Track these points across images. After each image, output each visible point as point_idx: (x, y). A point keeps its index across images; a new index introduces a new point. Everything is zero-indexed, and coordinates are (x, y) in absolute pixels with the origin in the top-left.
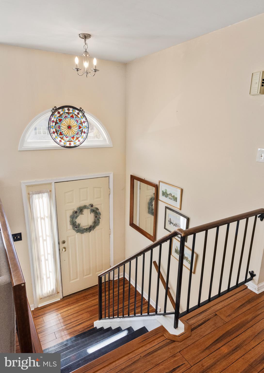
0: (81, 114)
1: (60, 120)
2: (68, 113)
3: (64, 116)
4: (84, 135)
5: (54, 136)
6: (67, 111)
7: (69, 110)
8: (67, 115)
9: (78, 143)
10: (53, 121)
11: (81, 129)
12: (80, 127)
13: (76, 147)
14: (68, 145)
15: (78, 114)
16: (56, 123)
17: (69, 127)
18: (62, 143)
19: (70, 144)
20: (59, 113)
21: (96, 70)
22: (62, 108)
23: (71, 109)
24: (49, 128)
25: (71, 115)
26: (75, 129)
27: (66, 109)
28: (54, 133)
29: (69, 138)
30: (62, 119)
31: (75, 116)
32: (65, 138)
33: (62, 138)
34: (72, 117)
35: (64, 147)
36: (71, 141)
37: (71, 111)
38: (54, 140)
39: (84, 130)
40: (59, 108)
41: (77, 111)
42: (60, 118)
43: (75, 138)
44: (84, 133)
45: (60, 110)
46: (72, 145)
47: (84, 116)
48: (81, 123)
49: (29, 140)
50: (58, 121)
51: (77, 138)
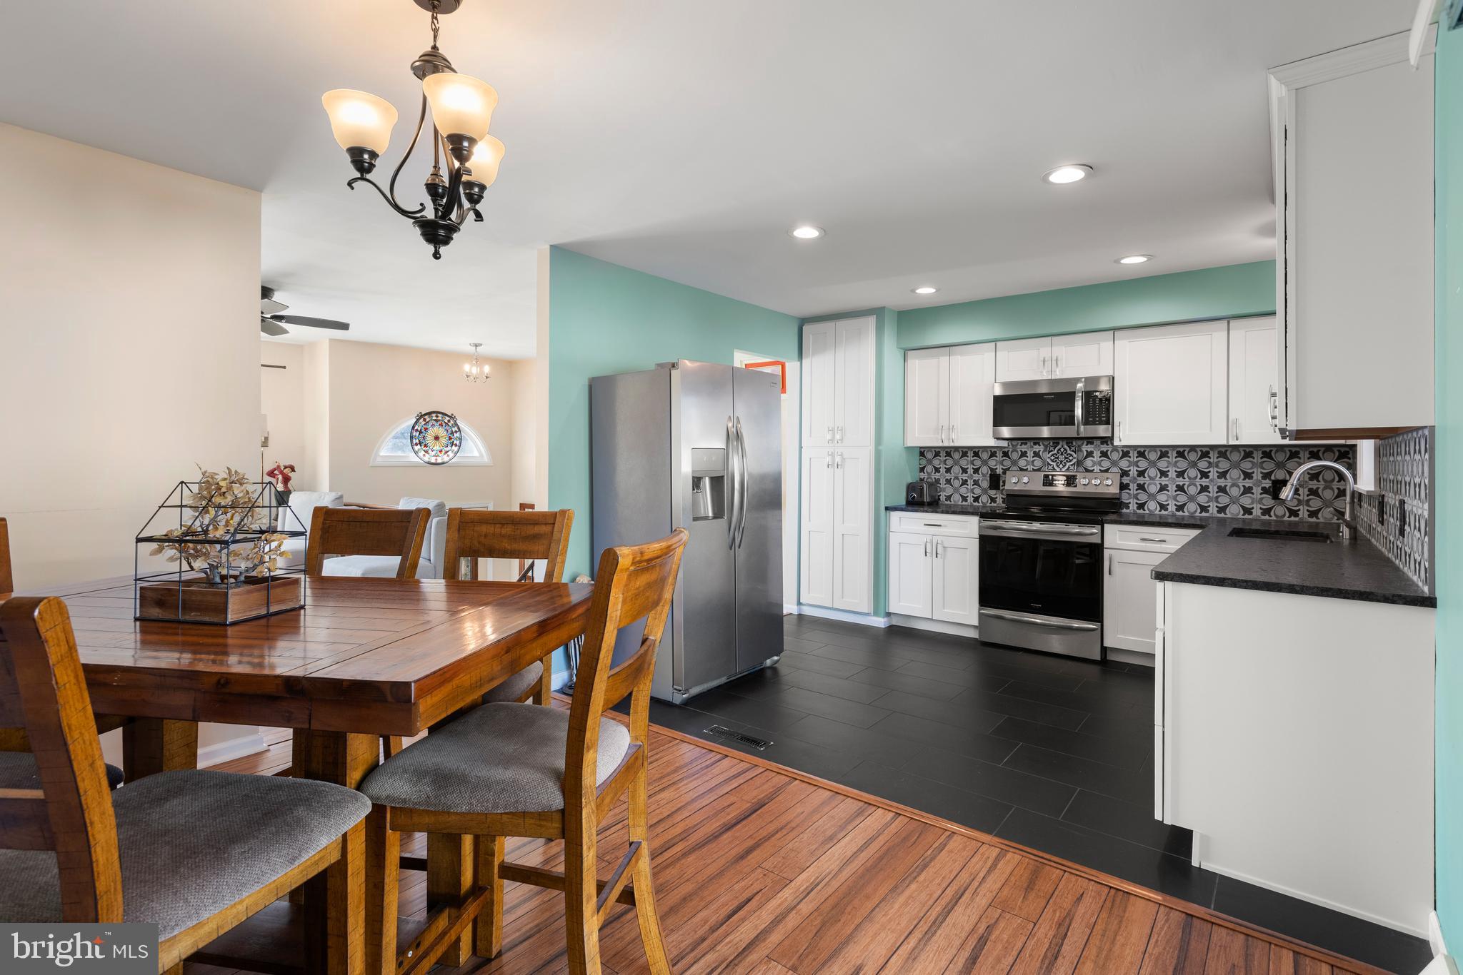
0: (452, 422)
1: (426, 429)
2: (436, 421)
3: (431, 423)
4: (455, 449)
5: (417, 448)
6: (434, 418)
7: (437, 417)
8: (434, 423)
9: (446, 459)
10: (417, 430)
11: (451, 441)
12: (450, 439)
13: (443, 463)
14: (433, 461)
15: (449, 421)
16: (421, 432)
17: (437, 438)
18: (426, 459)
19: (436, 460)
20: (425, 420)
21: (487, 378)
22: (429, 414)
23: (440, 415)
24: (412, 437)
25: (439, 423)
26: (444, 440)
27: (434, 415)
28: (416, 444)
29: (435, 452)
30: (428, 427)
31: (444, 424)
32: (430, 452)
33: (426, 452)
34: (441, 425)
35: (429, 463)
36: (438, 456)
37: (440, 418)
38: (416, 453)
39: (455, 442)
40: (426, 414)
41: (447, 418)
42: (426, 426)
43: (443, 452)
44: (456, 445)
45: (426, 417)
46: (439, 461)
47: (456, 425)
48: (452, 433)
49: (382, 454)
50: (423, 430)
51: (446, 452)
